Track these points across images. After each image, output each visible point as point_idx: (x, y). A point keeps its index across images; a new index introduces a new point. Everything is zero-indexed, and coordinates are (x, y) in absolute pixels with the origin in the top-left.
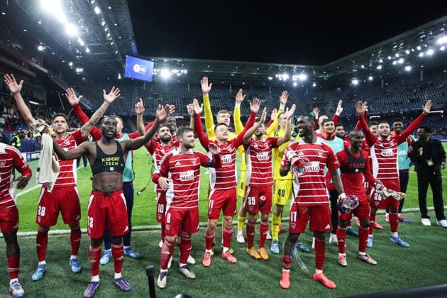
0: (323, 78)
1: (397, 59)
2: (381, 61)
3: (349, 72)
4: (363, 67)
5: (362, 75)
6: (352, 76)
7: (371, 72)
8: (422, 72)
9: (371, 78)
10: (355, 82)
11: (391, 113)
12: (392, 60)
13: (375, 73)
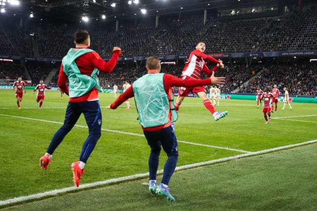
0: (44, 8)
3: (78, 6)
4: (94, 1)
7: (105, 9)
8: (157, 18)
9: (104, 17)
10: (85, 19)
11: (125, 61)
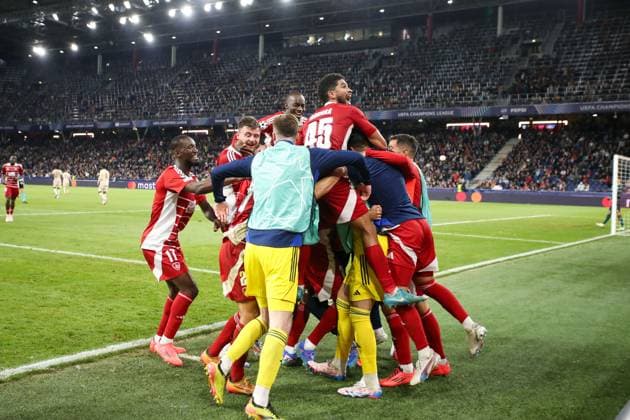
1: (127, 13)
2: (95, 11)
3: (25, 26)
4: (55, 17)
5: (55, 36)
6: (33, 35)
7: (76, 33)
8: (174, 49)
9: (74, 47)
10: (40, 51)
11: (116, 129)
12: (118, 14)
13: (83, 37)
